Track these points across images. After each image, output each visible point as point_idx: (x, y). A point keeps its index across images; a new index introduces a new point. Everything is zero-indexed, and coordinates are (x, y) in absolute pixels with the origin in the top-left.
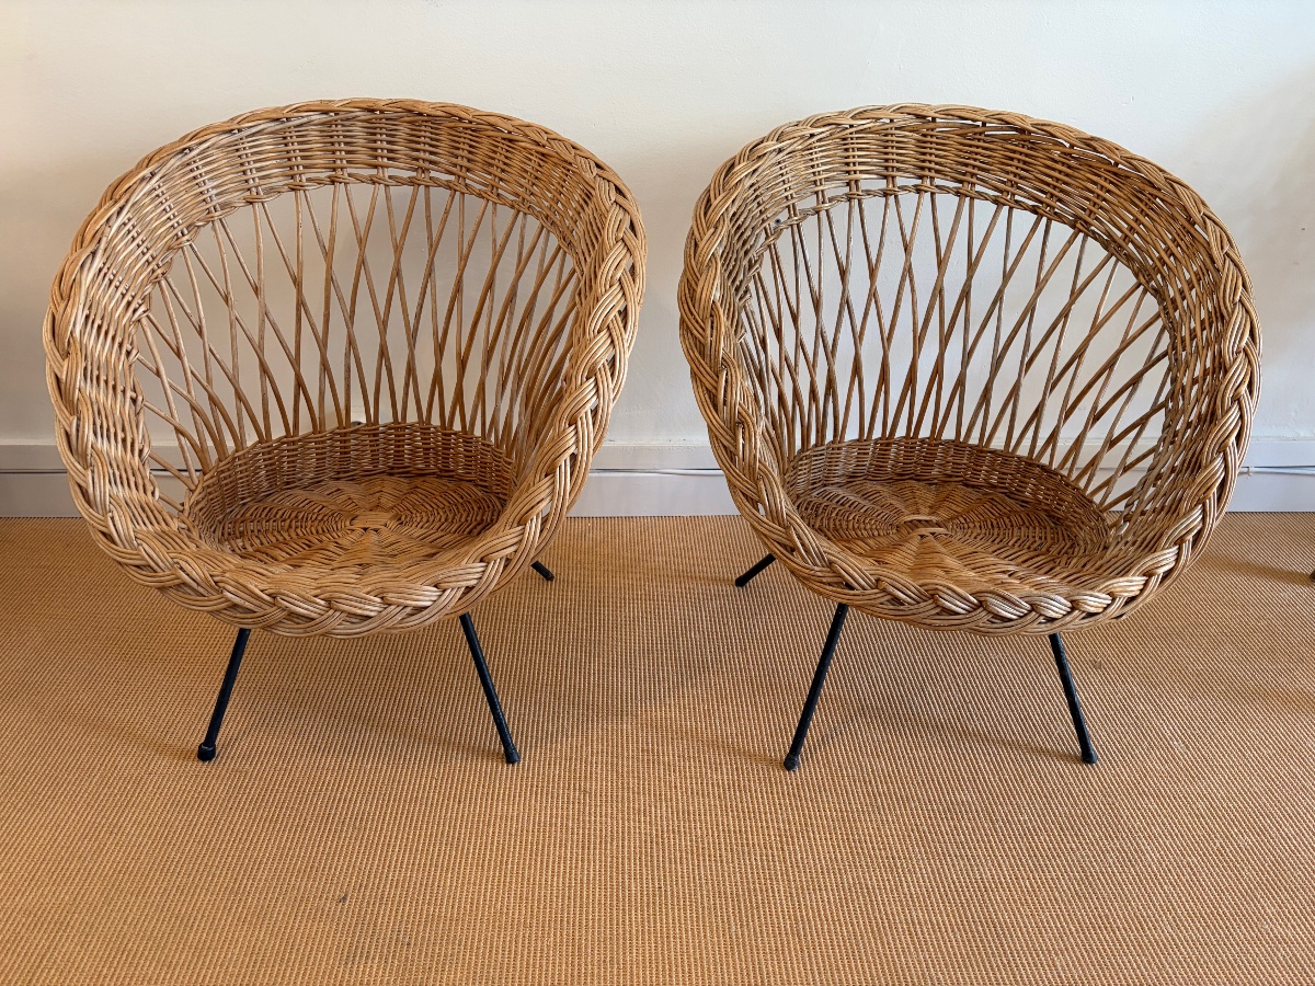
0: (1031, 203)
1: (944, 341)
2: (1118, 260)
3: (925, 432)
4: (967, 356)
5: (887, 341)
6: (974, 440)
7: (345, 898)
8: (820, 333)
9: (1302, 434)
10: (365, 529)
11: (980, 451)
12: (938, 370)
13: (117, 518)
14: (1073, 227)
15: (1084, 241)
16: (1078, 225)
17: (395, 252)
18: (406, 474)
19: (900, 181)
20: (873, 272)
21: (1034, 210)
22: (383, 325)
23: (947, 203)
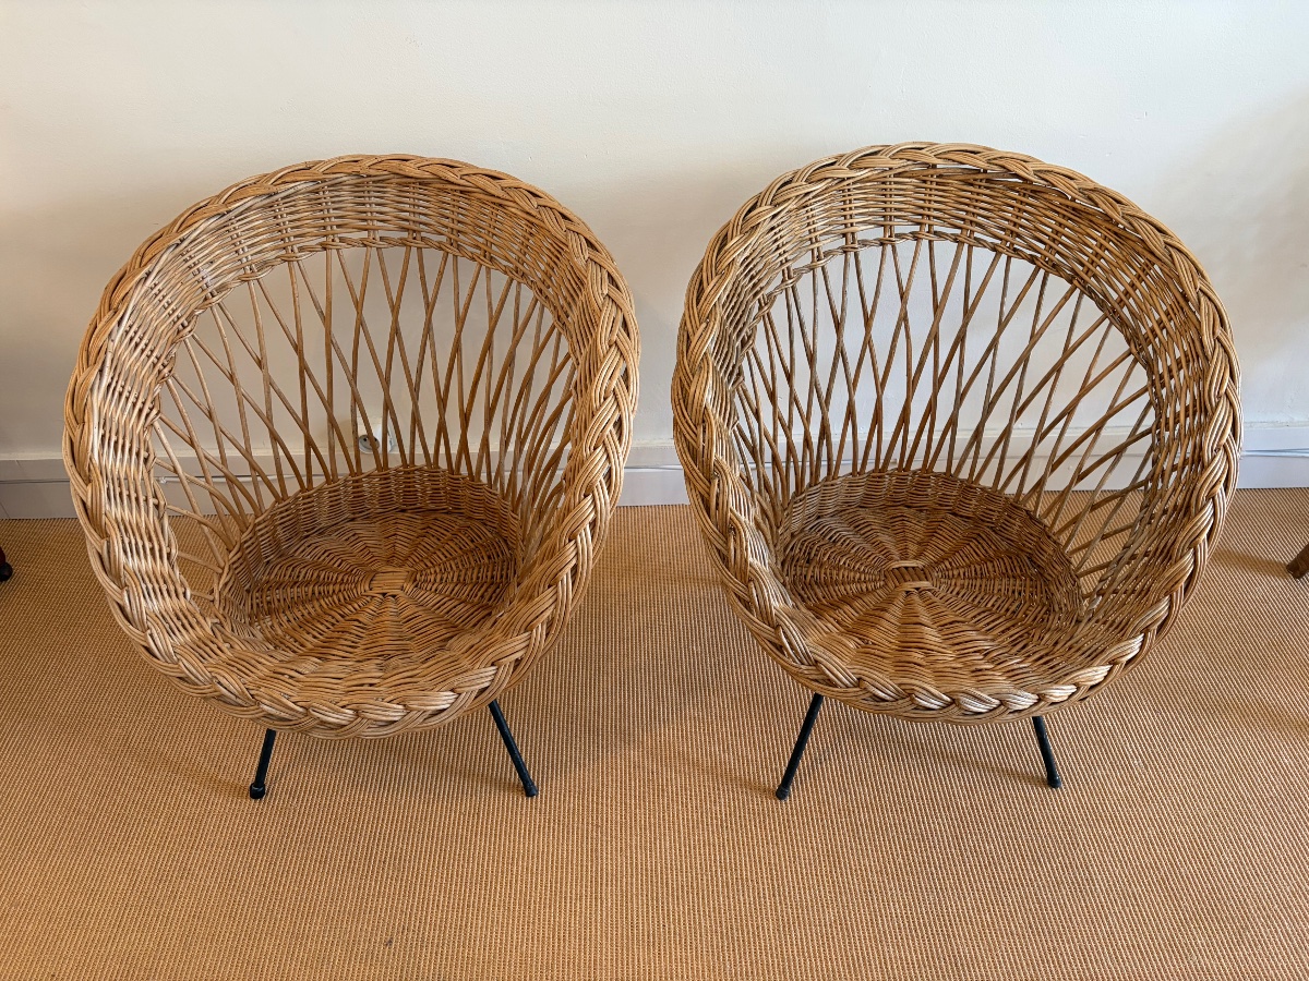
0: (1029, 252)
1: (938, 382)
2: (1111, 324)
3: (917, 465)
4: (960, 397)
5: (880, 386)
6: (964, 474)
7: (390, 942)
8: (814, 384)
9: (1296, 419)
10: (384, 594)
11: (969, 487)
12: (931, 409)
13: (155, 635)
14: (1070, 282)
15: (1080, 298)
16: (1075, 282)
17: (392, 311)
18: (418, 511)
19: (898, 230)
20: (868, 321)
21: (1032, 260)
22: (386, 382)
23: (945, 250)
